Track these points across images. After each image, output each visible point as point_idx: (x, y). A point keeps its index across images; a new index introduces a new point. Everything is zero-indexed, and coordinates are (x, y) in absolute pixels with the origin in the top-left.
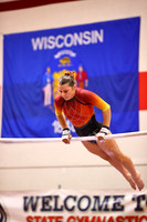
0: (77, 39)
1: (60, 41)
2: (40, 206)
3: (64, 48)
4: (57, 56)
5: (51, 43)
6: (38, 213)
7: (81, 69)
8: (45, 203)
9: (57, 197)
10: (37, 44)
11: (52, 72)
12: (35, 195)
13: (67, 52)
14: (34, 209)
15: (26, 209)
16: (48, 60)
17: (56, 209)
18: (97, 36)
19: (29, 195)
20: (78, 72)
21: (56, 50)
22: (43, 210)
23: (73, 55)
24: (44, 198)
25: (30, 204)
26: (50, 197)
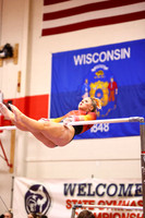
0: (109, 56)
1: (96, 58)
2: (76, 192)
3: (99, 63)
4: (93, 70)
5: (89, 59)
6: (75, 197)
7: (112, 80)
8: (80, 189)
9: (90, 185)
10: (78, 60)
11: (89, 83)
12: (73, 183)
13: (101, 66)
14: (72, 194)
15: (66, 194)
16: (87, 73)
17: (89, 195)
18: (125, 53)
19: (68, 183)
20: (110, 82)
21: (93, 65)
22: (79, 195)
23: (106, 68)
24: (80, 185)
25: (69, 190)
26: (85, 185)
